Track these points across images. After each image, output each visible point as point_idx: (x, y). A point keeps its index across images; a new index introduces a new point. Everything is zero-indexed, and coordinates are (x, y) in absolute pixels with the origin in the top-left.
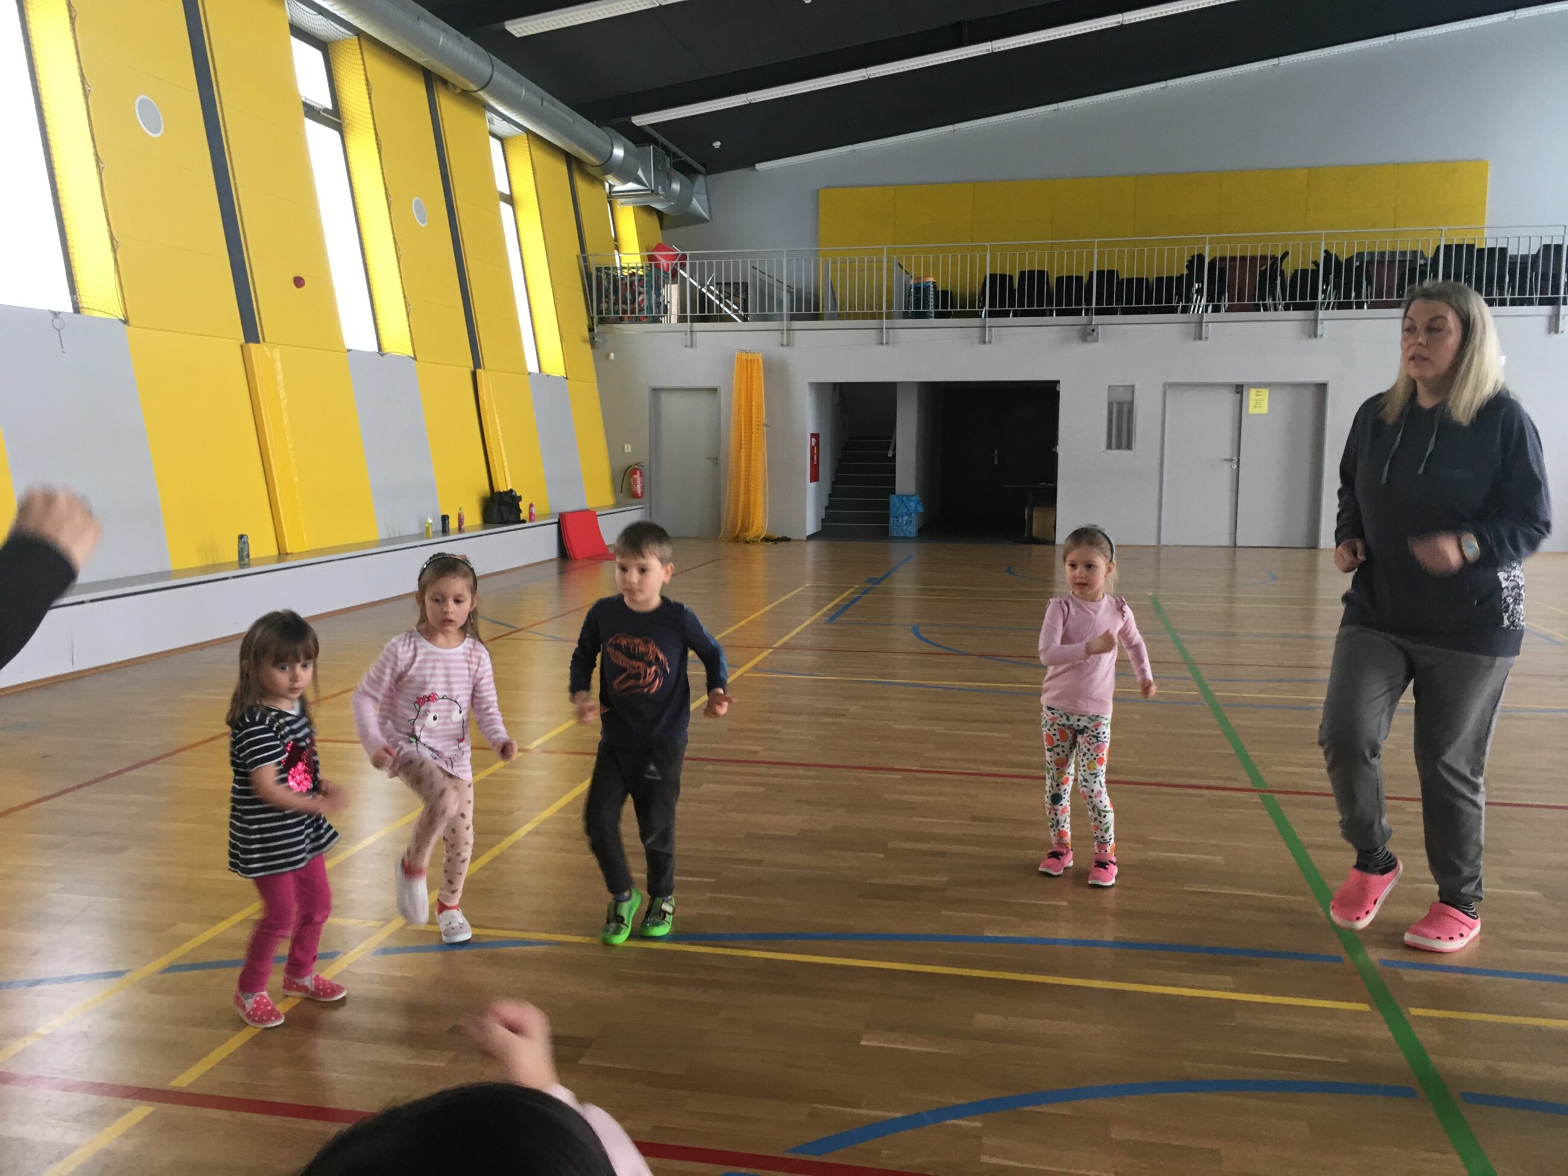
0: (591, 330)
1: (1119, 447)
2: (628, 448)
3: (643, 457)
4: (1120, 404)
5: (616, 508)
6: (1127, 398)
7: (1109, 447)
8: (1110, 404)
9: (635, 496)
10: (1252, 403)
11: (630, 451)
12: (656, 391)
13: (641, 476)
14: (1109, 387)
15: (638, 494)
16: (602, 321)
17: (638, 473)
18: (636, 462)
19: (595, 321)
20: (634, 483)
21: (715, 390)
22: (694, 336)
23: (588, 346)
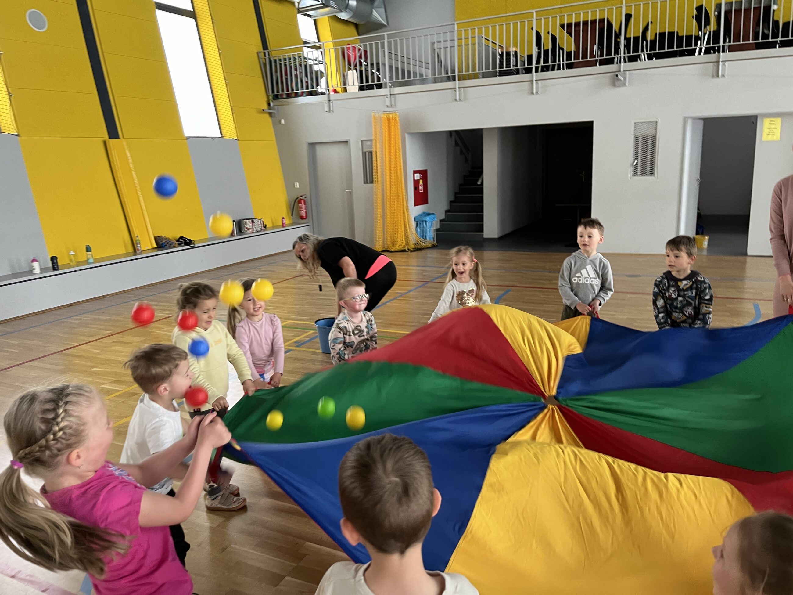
0: (269, 104)
1: (644, 173)
2: (297, 185)
3: (306, 192)
4: (645, 139)
5: (293, 225)
6: (652, 132)
7: (635, 174)
8: (637, 139)
10: (766, 131)
11: (298, 187)
12: (312, 145)
13: (305, 204)
14: (635, 123)
15: (303, 217)
17: (303, 202)
18: (301, 194)
19: (271, 98)
20: (301, 209)
21: (346, 142)
22: (331, 104)
23: (267, 116)
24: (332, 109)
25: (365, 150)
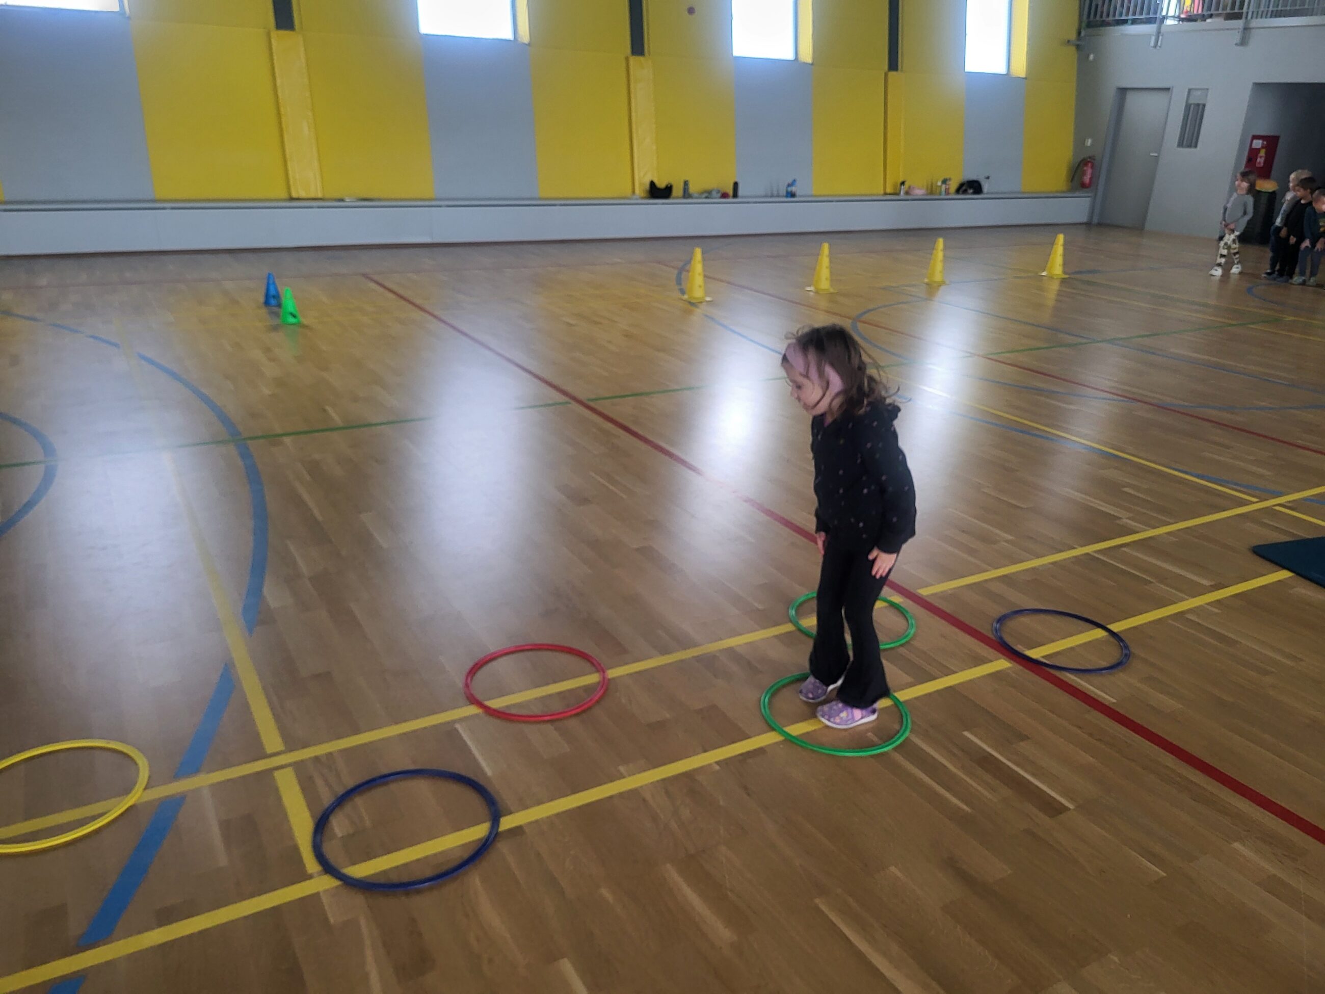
0: (1079, 33)
2: (1089, 142)
3: (1098, 152)
5: (1068, 193)
9: (1083, 186)
11: (1089, 145)
12: (1123, 91)
13: (1092, 167)
15: (1087, 184)
16: (1090, 25)
17: (1090, 164)
18: (1091, 155)
19: (1084, 25)
20: (1084, 173)
21: (1168, 89)
22: (1160, 37)
23: (1073, 48)
24: (1159, 43)
25: (1191, 101)
